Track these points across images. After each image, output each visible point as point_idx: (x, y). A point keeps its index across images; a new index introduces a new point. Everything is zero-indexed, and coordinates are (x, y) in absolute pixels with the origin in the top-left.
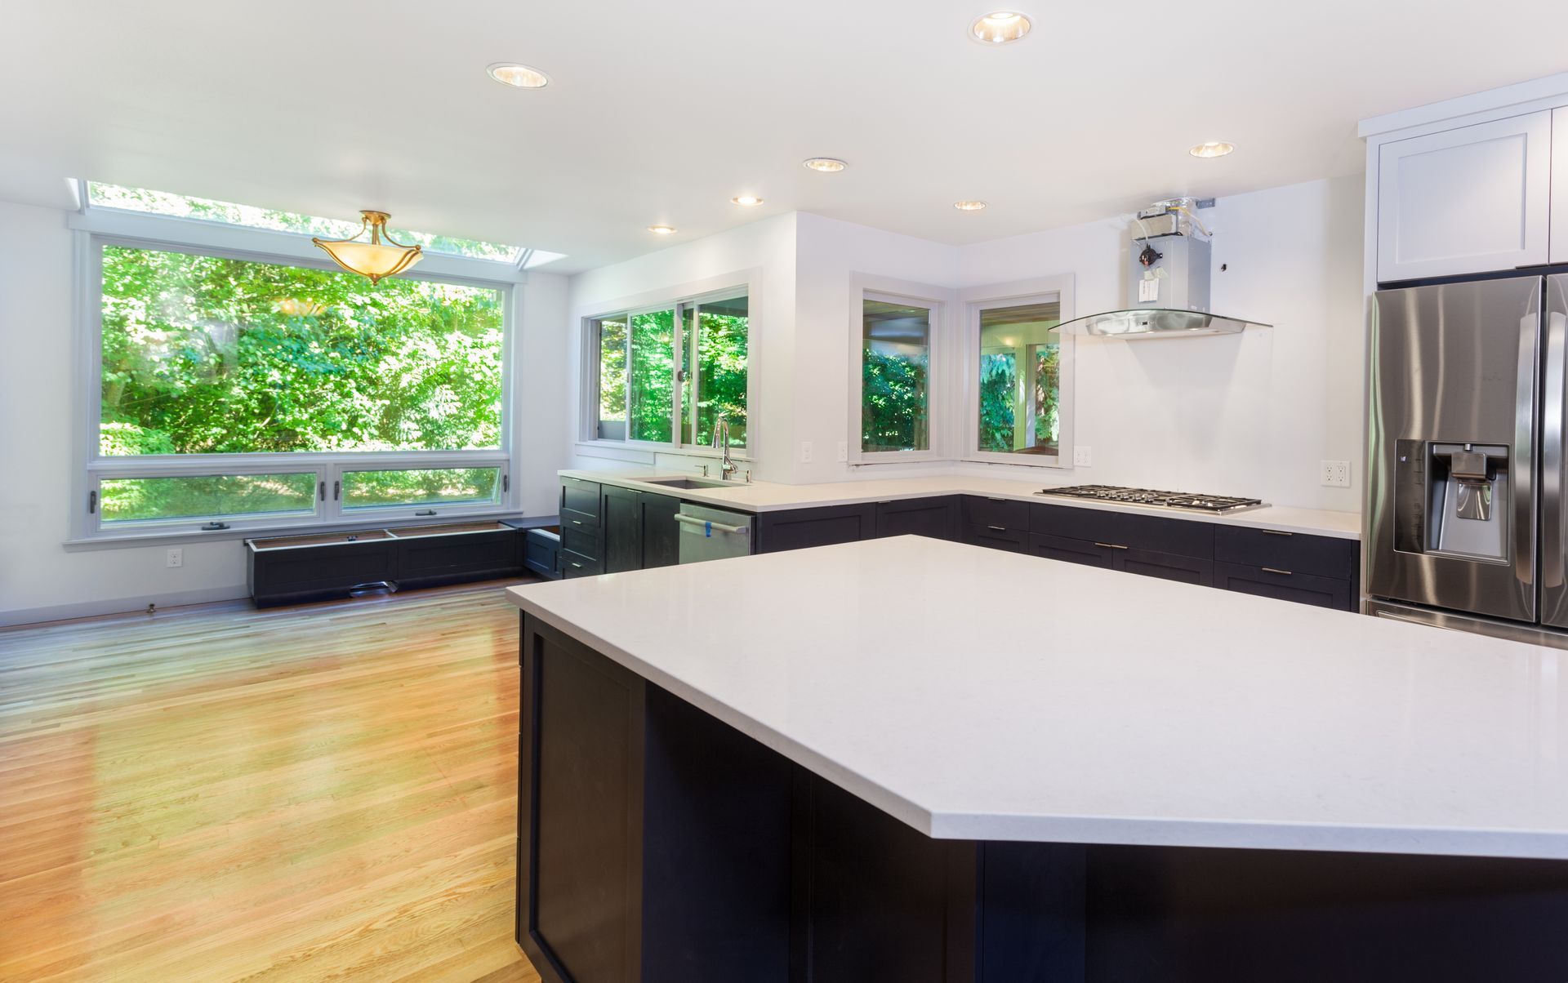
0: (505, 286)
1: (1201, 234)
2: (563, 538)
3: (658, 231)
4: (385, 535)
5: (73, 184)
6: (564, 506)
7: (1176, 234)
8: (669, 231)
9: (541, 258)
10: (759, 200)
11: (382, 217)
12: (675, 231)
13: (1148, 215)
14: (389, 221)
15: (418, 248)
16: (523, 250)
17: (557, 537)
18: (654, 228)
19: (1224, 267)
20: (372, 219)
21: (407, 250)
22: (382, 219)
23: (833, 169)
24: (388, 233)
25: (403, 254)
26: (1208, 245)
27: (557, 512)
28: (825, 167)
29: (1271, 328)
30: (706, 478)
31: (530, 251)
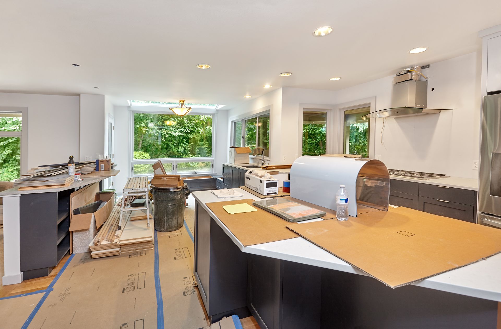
0: (213, 114)
1: (423, 78)
2: (223, 180)
3: (246, 97)
4: (186, 178)
5: (129, 101)
6: (223, 172)
7: (411, 80)
8: (249, 97)
9: (220, 107)
10: (270, 86)
11: (184, 101)
12: (251, 96)
13: (400, 74)
14: (185, 102)
15: (191, 108)
16: (217, 105)
17: (222, 180)
18: (245, 96)
19: (433, 89)
20: (181, 102)
21: (188, 109)
22: (183, 101)
23: (288, 75)
24: (185, 105)
25: (187, 109)
26: (426, 82)
27: (222, 174)
28: (286, 75)
29: (452, 111)
30: (258, 165)
31: (218, 105)
